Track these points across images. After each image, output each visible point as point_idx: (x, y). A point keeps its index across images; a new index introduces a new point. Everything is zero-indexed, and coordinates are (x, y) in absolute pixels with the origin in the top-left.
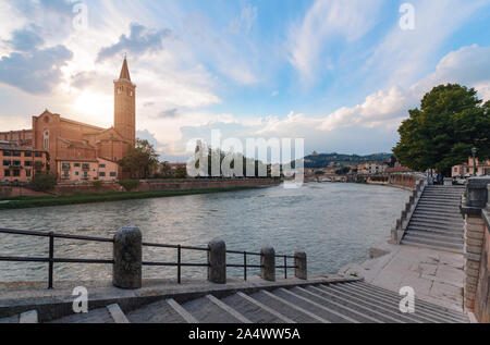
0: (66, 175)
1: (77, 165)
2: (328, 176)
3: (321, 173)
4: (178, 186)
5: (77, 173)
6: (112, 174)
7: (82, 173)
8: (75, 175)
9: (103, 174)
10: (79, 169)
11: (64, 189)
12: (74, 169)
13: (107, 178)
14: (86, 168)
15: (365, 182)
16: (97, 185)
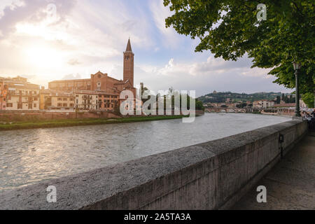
2: (232, 109)
15: (260, 113)
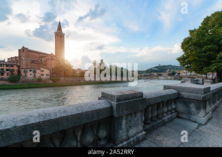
0: (26, 75)
1: (31, 71)
2: (164, 77)
3: (161, 75)
4: (80, 81)
5: (31, 75)
6: (47, 75)
7: (33, 74)
8: (30, 75)
9: (43, 75)
10: (31, 73)
11: (23, 82)
12: (29, 73)
13: (45, 77)
14: (35, 72)
16: (40, 80)
